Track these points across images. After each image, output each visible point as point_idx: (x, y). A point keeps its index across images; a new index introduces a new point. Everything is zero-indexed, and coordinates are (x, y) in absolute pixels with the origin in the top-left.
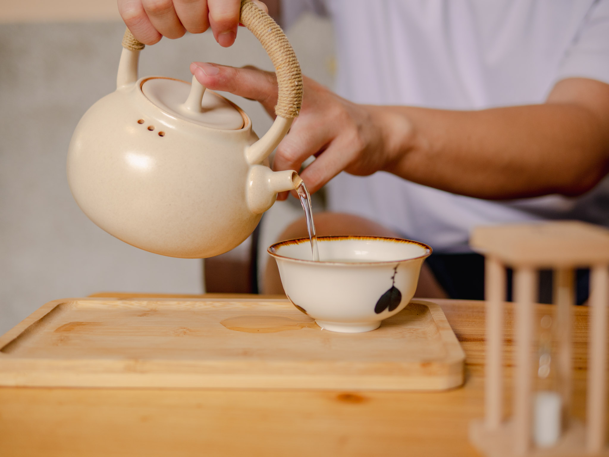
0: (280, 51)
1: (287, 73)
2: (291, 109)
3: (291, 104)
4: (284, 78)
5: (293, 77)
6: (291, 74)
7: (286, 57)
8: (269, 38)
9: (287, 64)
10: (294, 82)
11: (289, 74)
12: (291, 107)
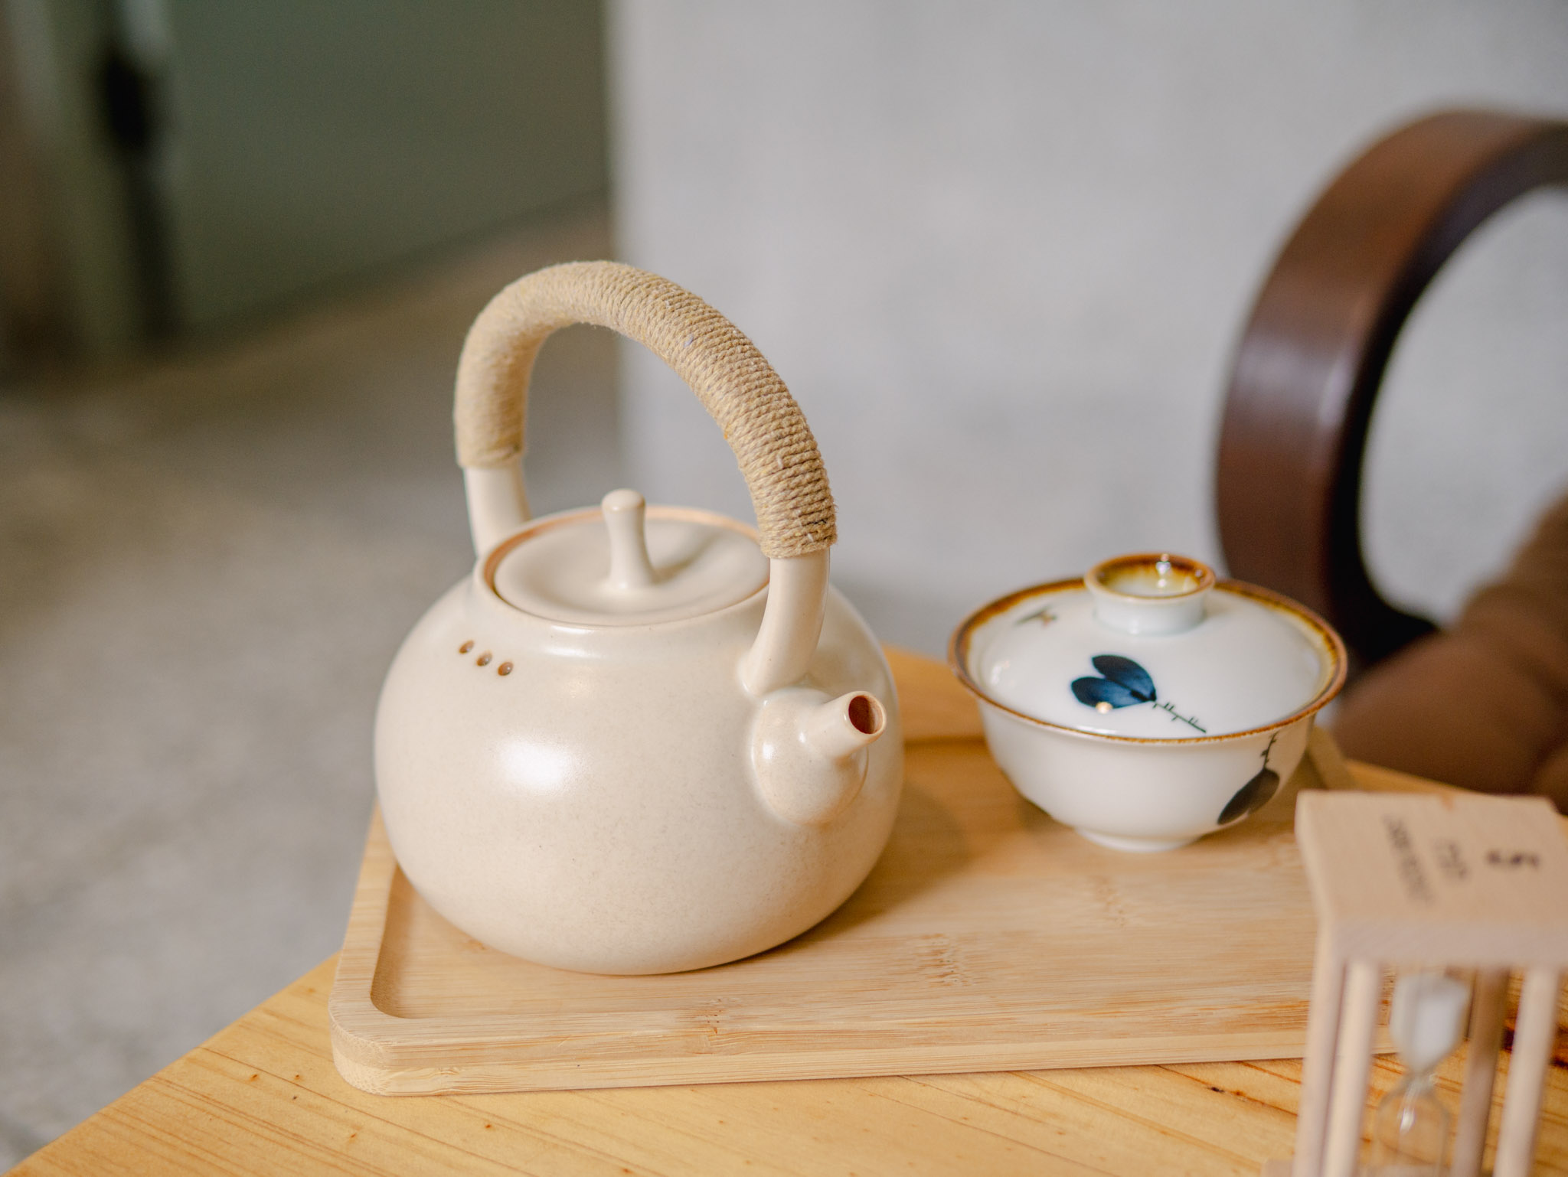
0: (720, 388)
1: (749, 443)
2: (788, 533)
3: (782, 520)
4: (746, 458)
5: (767, 448)
6: (760, 441)
7: (736, 401)
8: (689, 364)
9: (742, 420)
10: (774, 459)
11: (753, 444)
12: (784, 528)
